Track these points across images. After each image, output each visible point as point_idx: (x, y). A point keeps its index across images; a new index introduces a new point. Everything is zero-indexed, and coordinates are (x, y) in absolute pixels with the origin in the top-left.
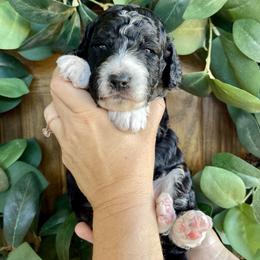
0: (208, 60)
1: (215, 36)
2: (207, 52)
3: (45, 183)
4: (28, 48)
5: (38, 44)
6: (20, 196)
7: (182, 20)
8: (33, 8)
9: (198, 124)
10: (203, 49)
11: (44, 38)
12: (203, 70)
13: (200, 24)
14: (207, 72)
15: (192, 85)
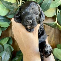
0: (57, 19)
1: (58, 12)
2: (56, 16)
3: (13, 49)
4: (8, 15)
5: (11, 14)
6: (6, 53)
7: (49, 8)
8: (9, 5)
9: (54, 34)
10: (55, 15)
11: (13, 12)
12: (55, 22)
13: (54, 9)
14: (56, 22)
15: (52, 25)
